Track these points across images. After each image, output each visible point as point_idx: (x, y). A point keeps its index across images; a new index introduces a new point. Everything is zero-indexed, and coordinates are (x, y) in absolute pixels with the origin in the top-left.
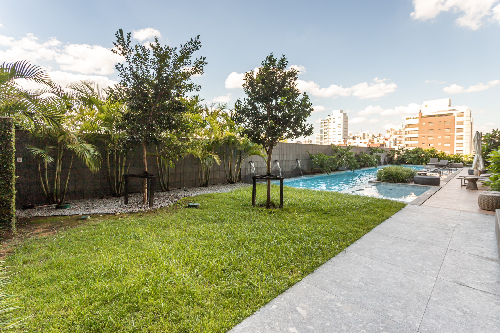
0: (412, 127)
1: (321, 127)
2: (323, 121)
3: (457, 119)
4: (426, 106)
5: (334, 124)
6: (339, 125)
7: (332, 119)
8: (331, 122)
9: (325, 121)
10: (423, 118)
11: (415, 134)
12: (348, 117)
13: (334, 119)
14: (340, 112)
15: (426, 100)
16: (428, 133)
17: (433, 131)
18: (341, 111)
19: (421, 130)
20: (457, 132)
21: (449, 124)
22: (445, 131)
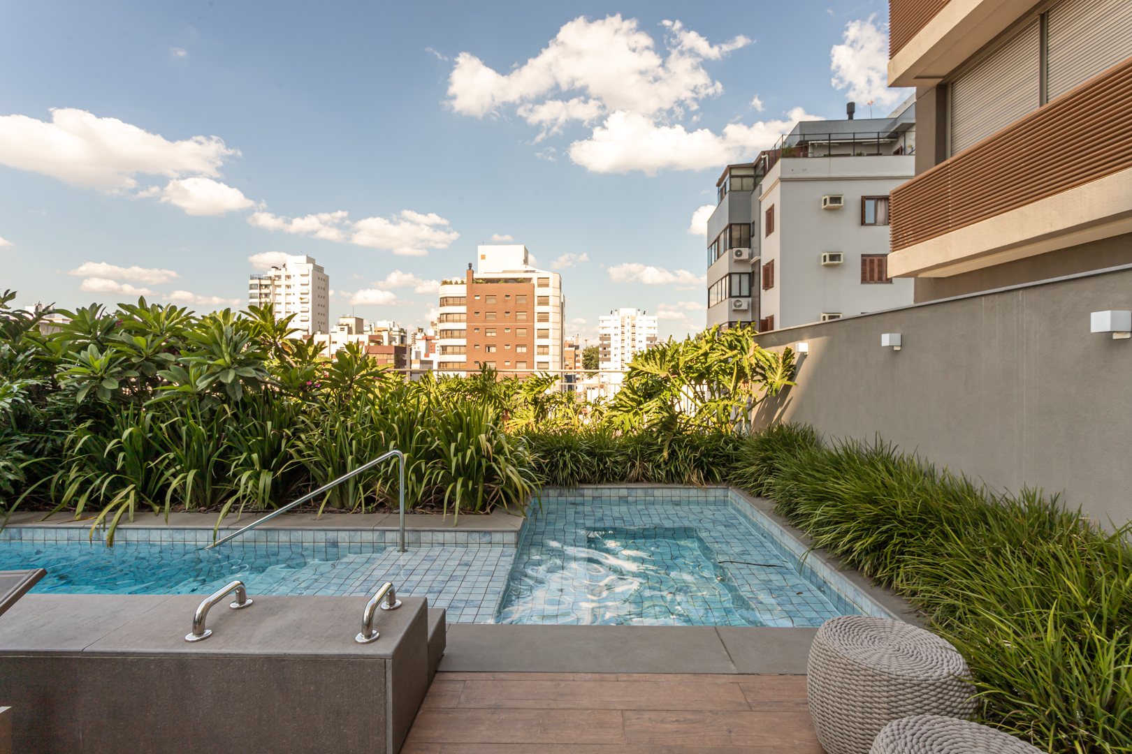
0: (454, 305)
1: (251, 298)
2: (257, 282)
3: (539, 291)
4: (483, 257)
5: (289, 291)
6: (303, 296)
7: (283, 277)
8: (280, 286)
9: (263, 282)
10: (475, 285)
11: (460, 321)
12: (328, 277)
13: (288, 277)
14: (308, 262)
15: (483, 244)
16: (485, 321)
17: (495, 316)
18: (310, 260)
19: (473, 314)
20: (539, 321)
21: (524, 302)
22: (518, 318)
